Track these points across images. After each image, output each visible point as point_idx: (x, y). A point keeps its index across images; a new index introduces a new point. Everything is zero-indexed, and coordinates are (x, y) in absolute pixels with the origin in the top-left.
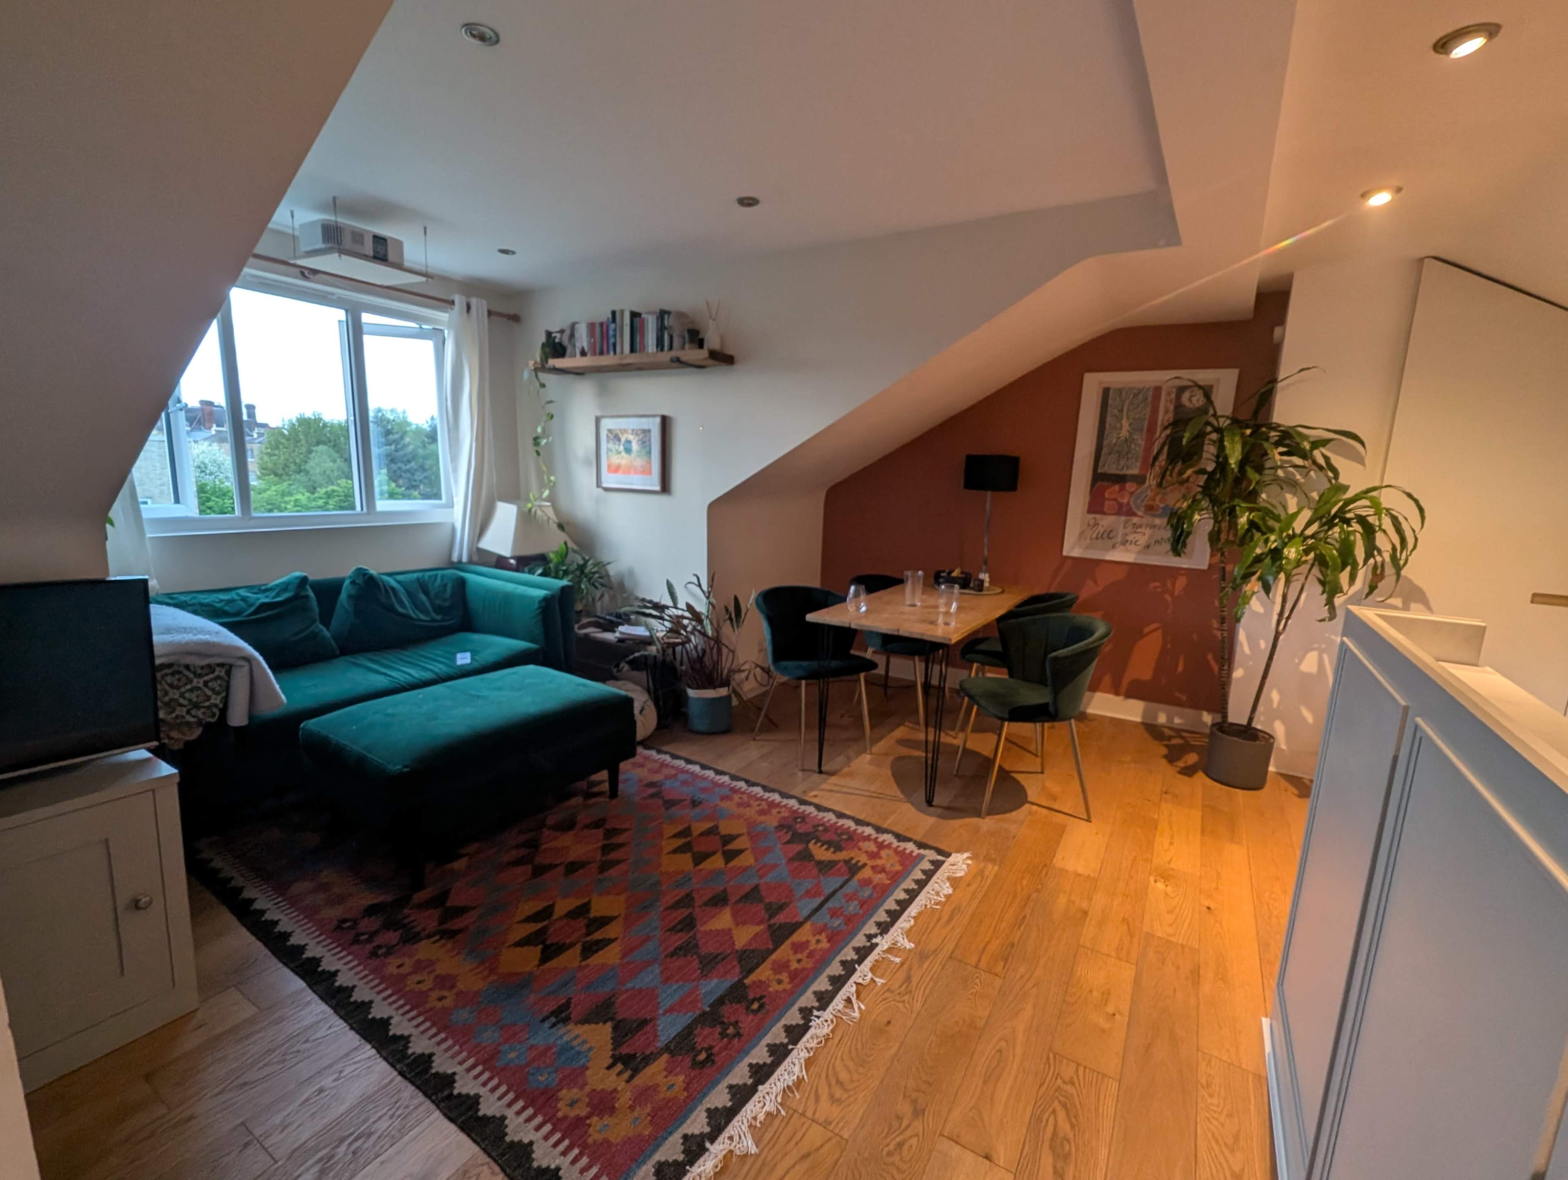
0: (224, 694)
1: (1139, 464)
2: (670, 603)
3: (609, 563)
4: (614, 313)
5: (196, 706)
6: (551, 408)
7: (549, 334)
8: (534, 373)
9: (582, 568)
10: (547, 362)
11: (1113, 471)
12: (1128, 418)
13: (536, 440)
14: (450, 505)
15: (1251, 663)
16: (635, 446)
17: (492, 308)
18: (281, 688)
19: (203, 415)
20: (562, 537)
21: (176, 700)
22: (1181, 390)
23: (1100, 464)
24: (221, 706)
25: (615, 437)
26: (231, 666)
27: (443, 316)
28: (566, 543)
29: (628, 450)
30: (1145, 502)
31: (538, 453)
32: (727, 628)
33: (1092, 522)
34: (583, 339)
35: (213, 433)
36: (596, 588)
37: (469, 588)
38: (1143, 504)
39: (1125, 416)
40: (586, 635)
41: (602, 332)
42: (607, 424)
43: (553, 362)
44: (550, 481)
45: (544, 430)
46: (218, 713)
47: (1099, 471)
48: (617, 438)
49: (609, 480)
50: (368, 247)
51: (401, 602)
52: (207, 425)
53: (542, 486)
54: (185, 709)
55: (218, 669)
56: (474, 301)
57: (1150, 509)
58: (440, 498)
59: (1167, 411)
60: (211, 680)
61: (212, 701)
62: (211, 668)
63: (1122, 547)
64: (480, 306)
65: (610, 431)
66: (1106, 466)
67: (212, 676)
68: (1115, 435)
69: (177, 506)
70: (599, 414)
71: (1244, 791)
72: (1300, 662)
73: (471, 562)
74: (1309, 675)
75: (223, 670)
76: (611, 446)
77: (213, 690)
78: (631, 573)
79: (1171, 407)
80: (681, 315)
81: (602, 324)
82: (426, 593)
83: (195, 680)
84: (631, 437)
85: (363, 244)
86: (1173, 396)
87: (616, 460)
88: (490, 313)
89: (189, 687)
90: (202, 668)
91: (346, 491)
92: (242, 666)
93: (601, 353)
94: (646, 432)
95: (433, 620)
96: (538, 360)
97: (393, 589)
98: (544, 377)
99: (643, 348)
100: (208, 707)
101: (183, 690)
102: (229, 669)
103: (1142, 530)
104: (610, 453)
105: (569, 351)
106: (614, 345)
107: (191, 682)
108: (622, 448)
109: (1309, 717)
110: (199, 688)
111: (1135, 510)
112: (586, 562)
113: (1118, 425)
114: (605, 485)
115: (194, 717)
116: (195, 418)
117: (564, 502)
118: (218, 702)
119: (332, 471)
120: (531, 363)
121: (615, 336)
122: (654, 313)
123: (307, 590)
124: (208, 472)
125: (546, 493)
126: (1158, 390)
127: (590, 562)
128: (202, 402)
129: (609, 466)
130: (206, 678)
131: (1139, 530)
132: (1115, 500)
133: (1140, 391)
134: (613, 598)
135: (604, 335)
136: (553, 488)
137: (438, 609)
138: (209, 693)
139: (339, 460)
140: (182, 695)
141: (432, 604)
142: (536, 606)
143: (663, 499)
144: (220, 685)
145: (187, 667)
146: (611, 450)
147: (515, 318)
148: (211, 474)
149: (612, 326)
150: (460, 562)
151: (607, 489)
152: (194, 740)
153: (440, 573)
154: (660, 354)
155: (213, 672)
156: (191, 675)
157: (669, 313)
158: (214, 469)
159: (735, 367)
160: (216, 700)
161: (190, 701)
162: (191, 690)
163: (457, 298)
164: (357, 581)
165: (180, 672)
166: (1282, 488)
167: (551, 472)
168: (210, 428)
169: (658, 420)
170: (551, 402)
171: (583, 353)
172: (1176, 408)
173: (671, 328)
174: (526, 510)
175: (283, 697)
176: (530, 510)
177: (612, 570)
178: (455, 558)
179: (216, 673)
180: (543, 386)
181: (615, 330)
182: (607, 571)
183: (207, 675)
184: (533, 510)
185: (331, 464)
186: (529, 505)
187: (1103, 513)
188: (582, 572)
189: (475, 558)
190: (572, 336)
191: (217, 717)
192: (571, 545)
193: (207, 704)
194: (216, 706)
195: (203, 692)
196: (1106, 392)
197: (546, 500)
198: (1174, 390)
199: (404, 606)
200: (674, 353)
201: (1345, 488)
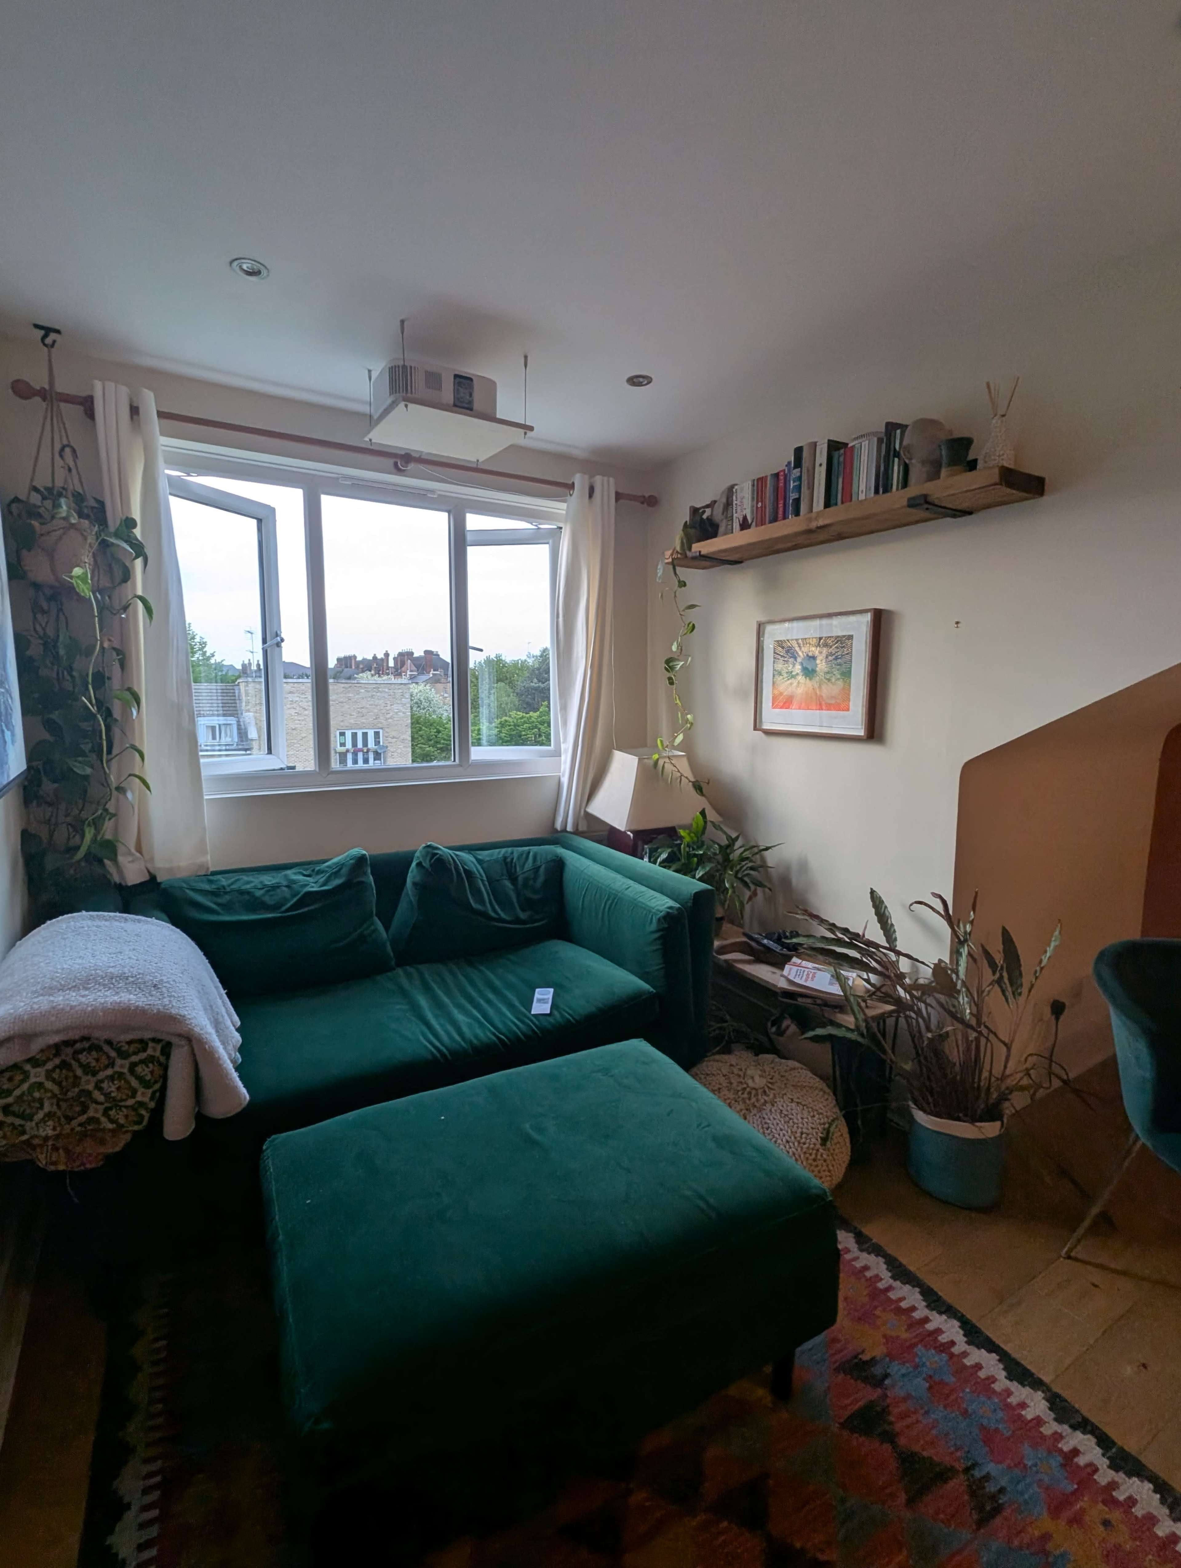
0: (157, 1086)
2: (882, 940)
3: (767, 849)
4: (799, 451)
5: (116, 1104)
6: (692, 616)
7: (695, 511)
8: (671, 567)
9: (727, 849)
10: (690, 549)
13: (669, 663)
14: (557, 754)
16: (821, 665)
17: (620, 491)
18: (240, 1077)
19: (426, 662)
20: (701, 802)
21: (89, 1093)
24: (152, 1105)
25: (786, 651)
26: (169, 1044)
27: (560, 508)
28: (703, 813)
29: (809, 673)
31: (671, 682)
32: (994, 998)
34: (744, 505)
35: (431, 675)
36: (746, 884)
37: (568, 875)
40: (729, 963)
41: (776, 489)
42: (775, 633)
43: (701, 547)
44: (687, 721)
45: (680, 648)
46: (146, 1115)
48: (790, 653)
49: (773, 718)
50: (448, 394)
51: (477, 892)
52: (428, 671)
53: (675, 729)
54: (101, 1108)
55: (151, 1044)
56: (598, 480)
58: (550, 745)
60: (142, 1062)
61: (139, 1098)
62: (143, 1044)
64: (605, 486)
65: (780, 643)
67: (143, 1056)
69: (269, 756)
70: (763, 619)
73: (577, 832)
75: (159, 1047)
76: (780, 666)
77: (140, 1079)
78: (804, 866)
80: (927, 424)
81: (777, 475)
82: (513, 879)
83: (119, 1062)
84: (815, 651)
85: (440, 388)
87: (787, 687)
88: (619, 496)
89: (109, 1072)
90: (129, 1043)
91: (515, 721)
92: (183, 1046)
93: (774, 519)
94: (844, 641)
95: (518, 921)
96: (678, 548)
97: (469, 873)
98: (684, 573)
99: (848, 496)
100: (132, 1108)
101: (102, 1075)
102: (167, 1048)
104: (779, 679)
105: (722, 529)
106: (797, 501)
107: (112, 1064)
108: (798, 668)
110: (121, 1075)
112: (733, 841)
114: (766, 726)
115: (112, 1121)
116: (421, 665)
117: (703, 751)
118: (146, 1099)
119: (507, 704)
120: (668, 553)
121: (799, 488)
122: (873, 434)
123: (365, 873)
124: (422, 707)
125: (680, 737)
127: (738, 844)
128: (426, 652)
129: (774, 699)
130: (134, 1059)
134: (770, 900)
135: (780, 492)
136: (690, 730)
137: (527, 904)
138: (134, 1083)
139: (512, 695)
140: (98, 1086)
141: (518, 895)
142: (654, 926)
143: (871, 750)
144: (152, 1072)
145: (109, 1042)
146: (780, 674)
147: (651, 501)
148: (424, 709)
149: (796, 472)
150: (564, 830)
151: (769, 733)
152: (116, 1153)
153: (534, 849)
154: (883, 498)
155: (145, 1050)
156: (113, 1054)
157: (903, 427)
158: (426, 704)
159: (1045, 499)
160: (144, 1096)
161: (107, 1095)
162: (111, 1078)
163: (579, 480)
164: (424, 864)
165: (99, 1049)
167: (687, 708)
168: (429, 673)
169: (868, 617)
170: (692, 606)
171: (745, 525)
173: (908, 449)
174: (651, 762)
175: (244, 1091)
176: (656, 763)
177: (771, 858)
178: (558, 826)
179: (150, 1051)
180: (682, 584)
181: (800, 478)
182: (763, 860)
183: (135, 1053)
184: (661, 762)
185: (506, 698)
186: (656, 756)
188: (727, 859)
189: (583, 827)
190: (728, 504)
191: (145, 1123)
192: (712, 815)
193: (130, 1102)
194: (141, 1104)
195: (128, 1082)
197: (678, 748)
199: (482, 901)
200: (914, 490)
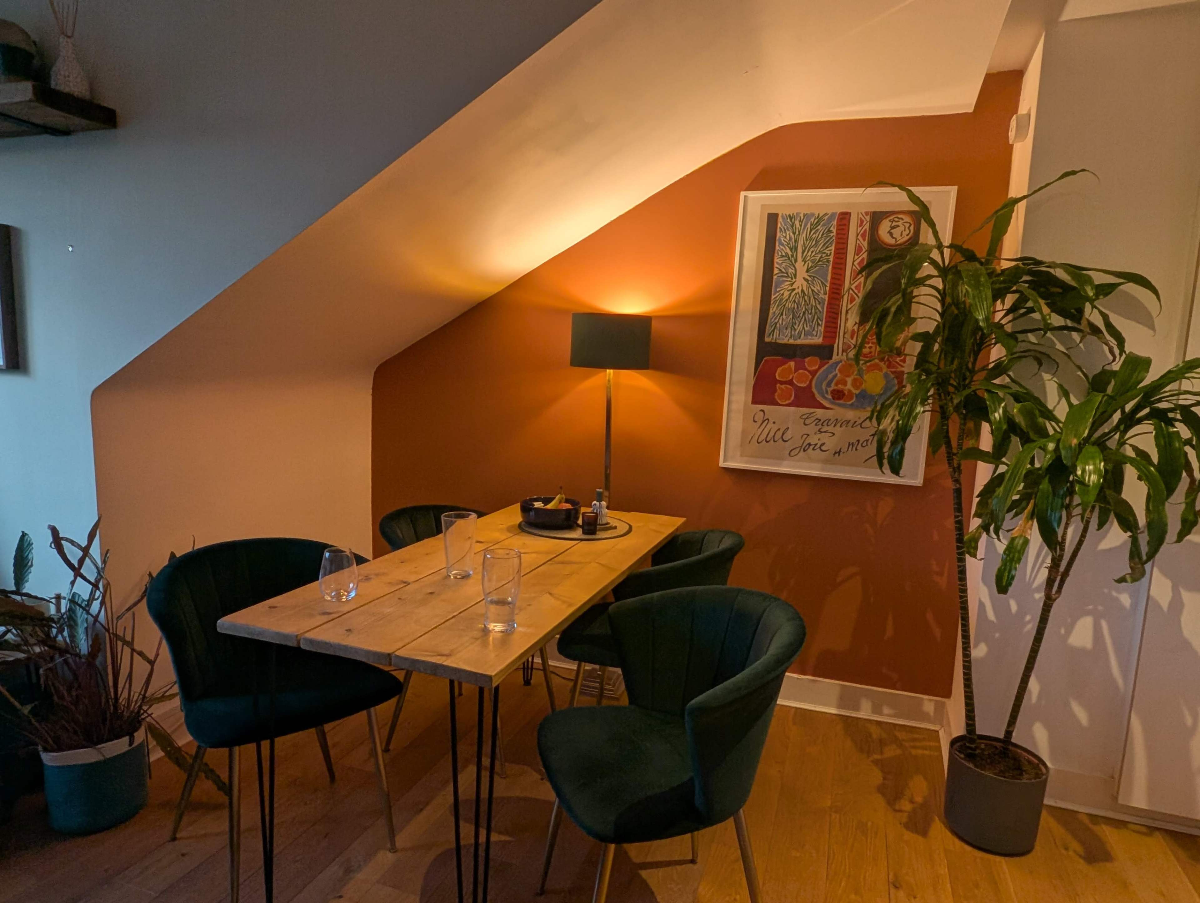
1: (822, 329)
11: (785, 341)
12: (804, 261)
15: (997, 635)
22: (877, 218)
23: (768, 329)
30: (833, 387)
33: (760, 417)
38: (830, 390)
39: (800, 259)
47: (767, 340)
57: (838, 395)
59: (858, 250)
63: (802, 454)
66: (777, 332)
68: (786, 285)
71: (1007, 858)
72: (1069, 632)
74: (1082, 651)
79: (865, 244)
86: (867, 227)
103: (830, 429)
109: (1081, 715)
111: (818, 397)
113: (791, 271)
126: (844, 218)
131: (825, 428)
132: (791, 382)
133: (820, 219)
166: (1040, 364)
172: (870, 244)
187: (775, 403)
196: (772, 218)
198: (868, 218)
201: (1145, 364)
